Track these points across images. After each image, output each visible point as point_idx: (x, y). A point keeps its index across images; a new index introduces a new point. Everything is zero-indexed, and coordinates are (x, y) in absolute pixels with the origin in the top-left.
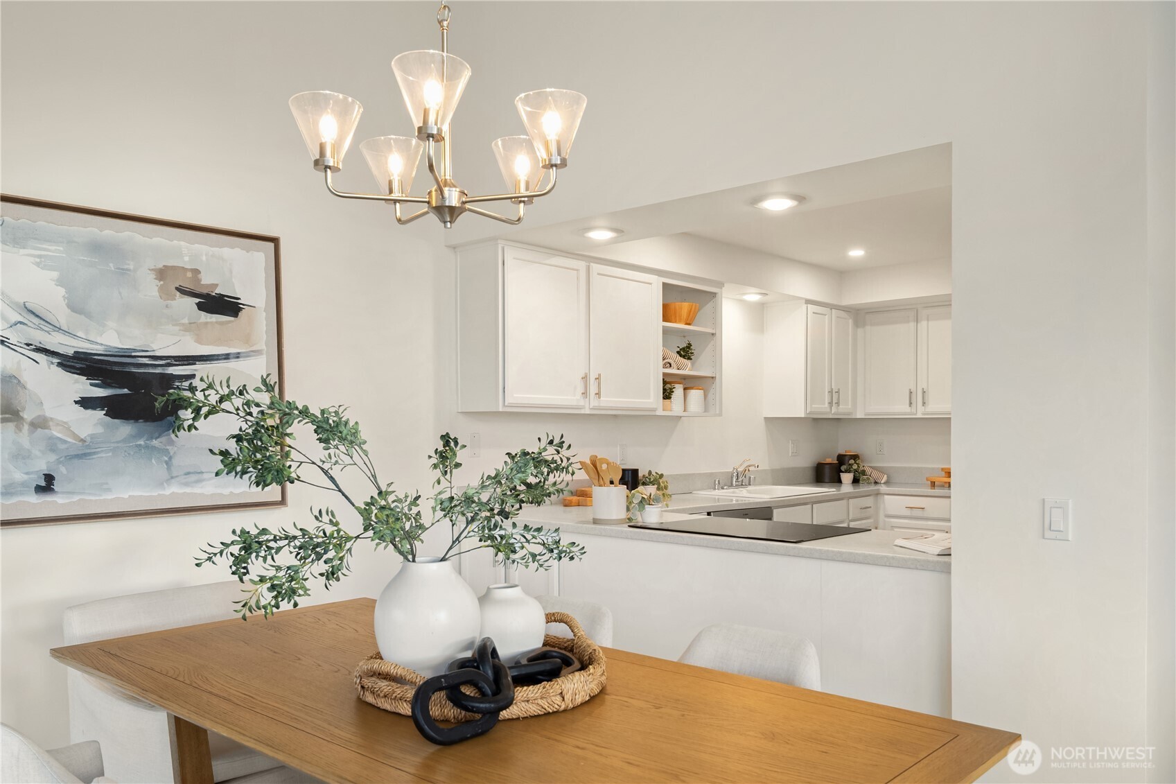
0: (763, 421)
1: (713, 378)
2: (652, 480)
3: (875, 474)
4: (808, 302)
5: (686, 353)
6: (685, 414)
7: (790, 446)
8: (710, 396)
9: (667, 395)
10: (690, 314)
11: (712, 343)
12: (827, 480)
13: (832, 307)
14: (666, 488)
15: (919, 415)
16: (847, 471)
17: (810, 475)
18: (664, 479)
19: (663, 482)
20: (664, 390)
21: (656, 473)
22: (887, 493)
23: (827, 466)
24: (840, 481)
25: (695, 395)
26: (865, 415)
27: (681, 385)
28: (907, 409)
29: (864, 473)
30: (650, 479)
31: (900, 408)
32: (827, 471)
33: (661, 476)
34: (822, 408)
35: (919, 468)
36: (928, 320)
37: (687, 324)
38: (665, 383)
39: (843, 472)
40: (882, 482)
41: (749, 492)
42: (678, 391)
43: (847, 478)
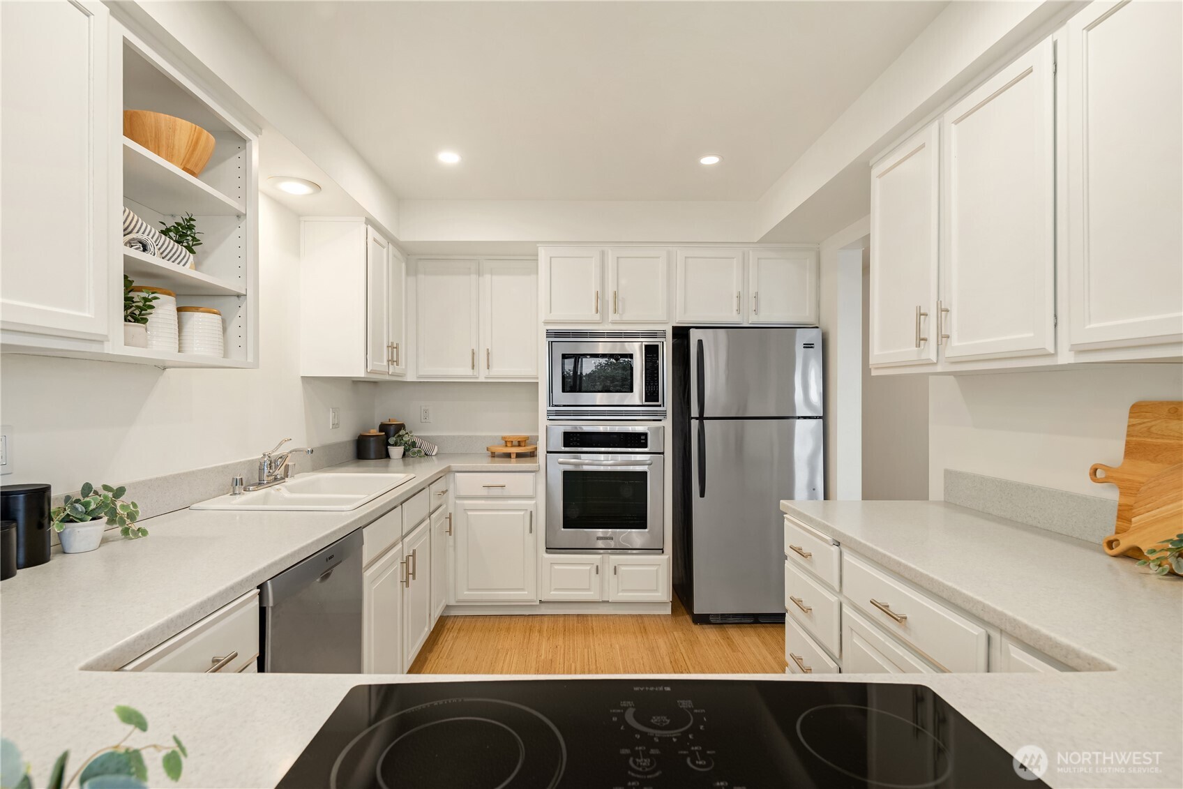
0: (300, 382)
1: (238, 296)
2: (93, 506)
3: (425, 446)
4: (370, 221)
5: (184, 233)
6: (180, 358)
7: (331, 415)
8: (233, 328)
9: (136, 312)
10: (194, 150)
11: (237, 232)
12: (372, 456)
13: (391, 240)
14: (132, 516)
15: (482, 379)
16: (396, 444)
17: (351, 450)
18: (125, 499)
19: (123, 507)
20: (128, 301)
21: (106, 488)
22: (460, 470)
23: (372, 439)
24: (387, 456)
25: (202, 323)
26: (418, 378)
27: (172, 299)
28: (469, 372)
29: (414, 445)
30: (86, 505)
31: (461, 371)
32: (373, 446)
33: (120, 492)
34: (381, 366)
35: (470, 437)
36: (492, 275)
37: (185, 169)
38: (129, 286)
39: (393, 445)
40: (434, 454)
41: (291, 490)
42: (165, 308)
43: (396, 452)
